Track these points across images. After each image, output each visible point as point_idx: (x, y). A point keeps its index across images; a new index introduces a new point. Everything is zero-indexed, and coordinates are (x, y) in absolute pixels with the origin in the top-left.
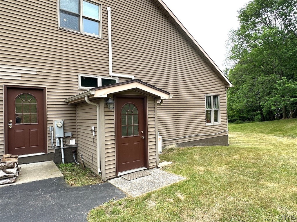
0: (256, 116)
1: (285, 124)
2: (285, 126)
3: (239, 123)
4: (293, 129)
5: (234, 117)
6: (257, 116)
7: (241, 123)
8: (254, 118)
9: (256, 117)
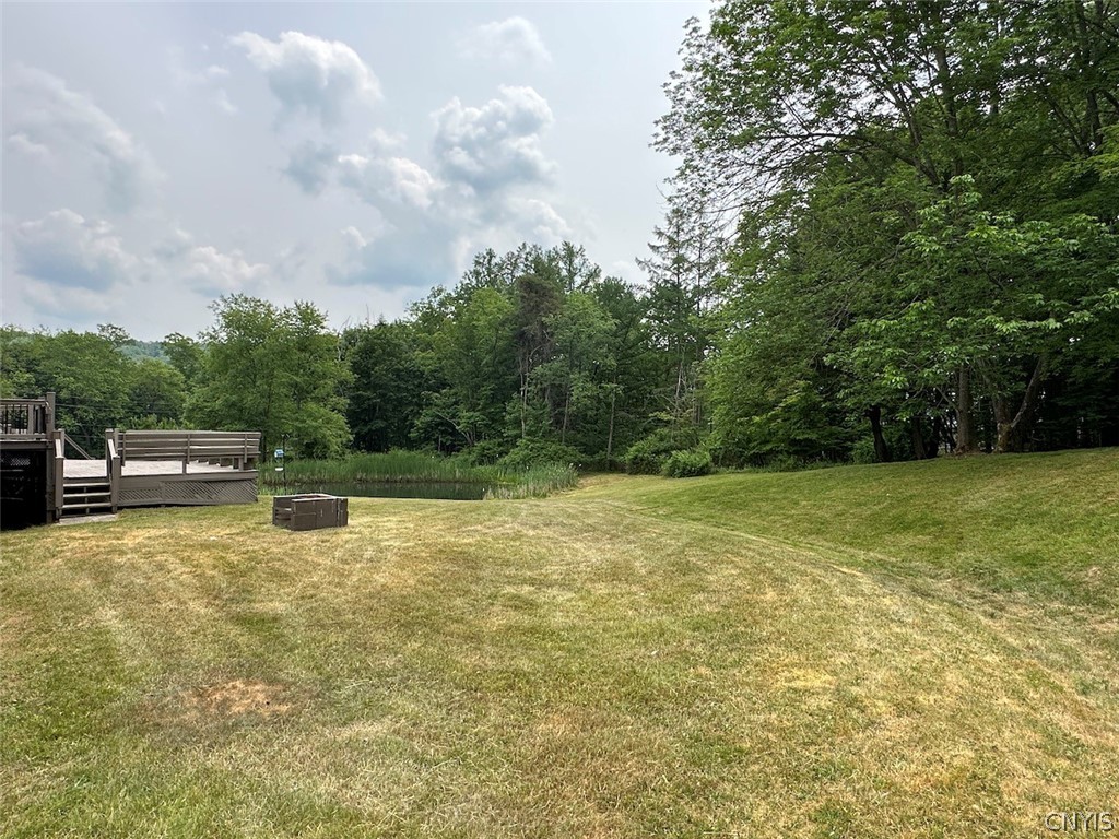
0: (860, 439)
1: (958, 485)
2: (958, 493)
3: (787, 469)
4: (1000, 521)
5: (768, 442)
6: (863, 442)
7: (795, 468)
8: (851, 449)
9: (857, 445)
